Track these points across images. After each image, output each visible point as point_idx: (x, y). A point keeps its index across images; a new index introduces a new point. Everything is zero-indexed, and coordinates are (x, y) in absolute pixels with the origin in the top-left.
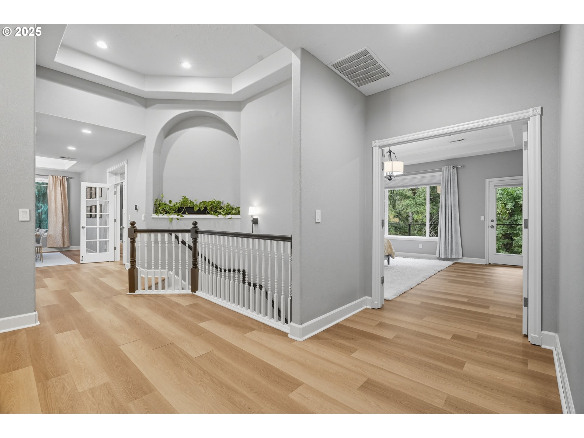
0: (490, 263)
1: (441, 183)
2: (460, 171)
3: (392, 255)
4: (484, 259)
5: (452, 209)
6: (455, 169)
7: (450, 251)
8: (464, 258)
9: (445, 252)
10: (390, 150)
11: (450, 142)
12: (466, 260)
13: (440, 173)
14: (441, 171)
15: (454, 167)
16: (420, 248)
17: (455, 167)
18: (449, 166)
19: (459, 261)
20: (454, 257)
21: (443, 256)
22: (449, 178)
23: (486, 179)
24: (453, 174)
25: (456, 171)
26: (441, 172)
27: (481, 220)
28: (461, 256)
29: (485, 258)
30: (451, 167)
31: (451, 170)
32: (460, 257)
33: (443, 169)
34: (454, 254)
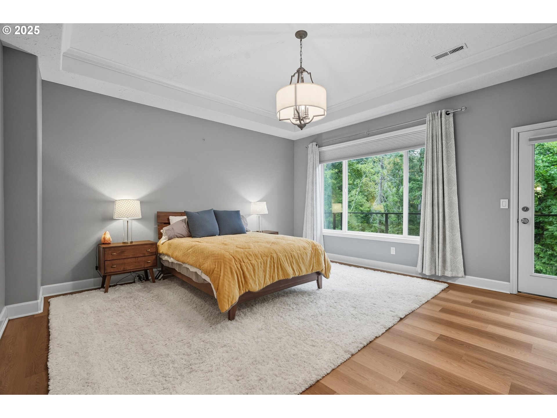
0: (520, 292)
1: (426, 143)
2: (460, 119)
3: (323, 272)
4: (507, 283)
5: (445, 187)
6: (451, 115)
7: (440, 264)
8: (467, 277)
9: (431, 264)
10: (301, 66)
11: (437, 58)
12: (471, 281)
13: (424, 127)
14: (424, 123)
15: (447, 113)
16: (392, 253)
17: (451, 111)
18: (439, 112)
19: (459, 282)
20: (448, 274)
21: (427, 272)
22: (440, 133)
23: (512, 129)
24: (446, 124)
25: (451, 119)
26: (426, 125)
27: (502, 207)
28: (462, 273)
29: (509, 282)
30: (444, 112)
31: (443, 119)
32: (459, 276)
33: (428, 117)
34: (449, 269)
